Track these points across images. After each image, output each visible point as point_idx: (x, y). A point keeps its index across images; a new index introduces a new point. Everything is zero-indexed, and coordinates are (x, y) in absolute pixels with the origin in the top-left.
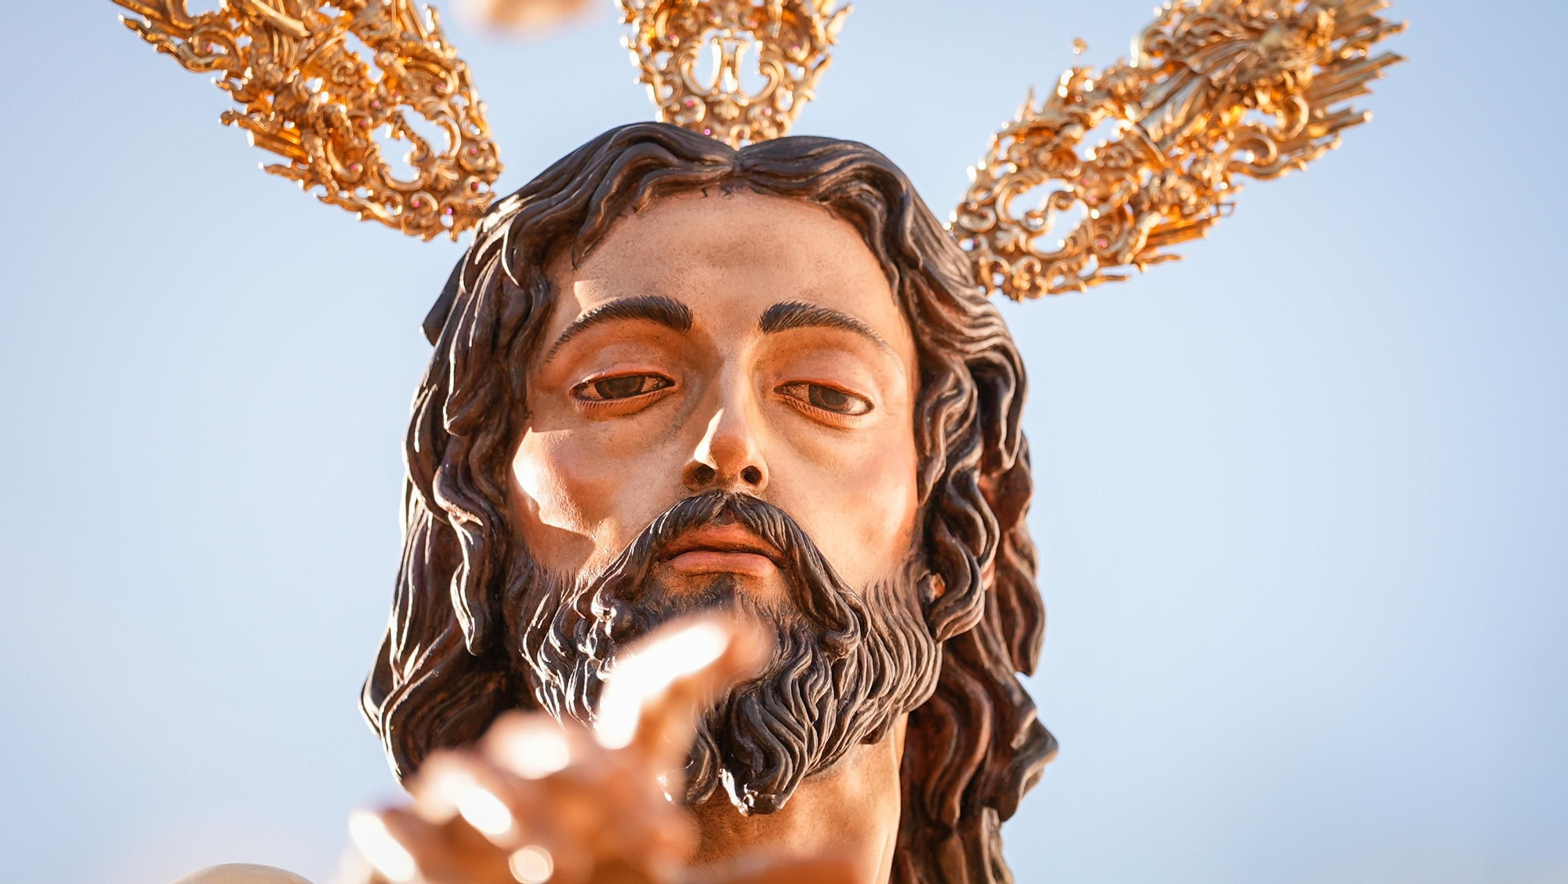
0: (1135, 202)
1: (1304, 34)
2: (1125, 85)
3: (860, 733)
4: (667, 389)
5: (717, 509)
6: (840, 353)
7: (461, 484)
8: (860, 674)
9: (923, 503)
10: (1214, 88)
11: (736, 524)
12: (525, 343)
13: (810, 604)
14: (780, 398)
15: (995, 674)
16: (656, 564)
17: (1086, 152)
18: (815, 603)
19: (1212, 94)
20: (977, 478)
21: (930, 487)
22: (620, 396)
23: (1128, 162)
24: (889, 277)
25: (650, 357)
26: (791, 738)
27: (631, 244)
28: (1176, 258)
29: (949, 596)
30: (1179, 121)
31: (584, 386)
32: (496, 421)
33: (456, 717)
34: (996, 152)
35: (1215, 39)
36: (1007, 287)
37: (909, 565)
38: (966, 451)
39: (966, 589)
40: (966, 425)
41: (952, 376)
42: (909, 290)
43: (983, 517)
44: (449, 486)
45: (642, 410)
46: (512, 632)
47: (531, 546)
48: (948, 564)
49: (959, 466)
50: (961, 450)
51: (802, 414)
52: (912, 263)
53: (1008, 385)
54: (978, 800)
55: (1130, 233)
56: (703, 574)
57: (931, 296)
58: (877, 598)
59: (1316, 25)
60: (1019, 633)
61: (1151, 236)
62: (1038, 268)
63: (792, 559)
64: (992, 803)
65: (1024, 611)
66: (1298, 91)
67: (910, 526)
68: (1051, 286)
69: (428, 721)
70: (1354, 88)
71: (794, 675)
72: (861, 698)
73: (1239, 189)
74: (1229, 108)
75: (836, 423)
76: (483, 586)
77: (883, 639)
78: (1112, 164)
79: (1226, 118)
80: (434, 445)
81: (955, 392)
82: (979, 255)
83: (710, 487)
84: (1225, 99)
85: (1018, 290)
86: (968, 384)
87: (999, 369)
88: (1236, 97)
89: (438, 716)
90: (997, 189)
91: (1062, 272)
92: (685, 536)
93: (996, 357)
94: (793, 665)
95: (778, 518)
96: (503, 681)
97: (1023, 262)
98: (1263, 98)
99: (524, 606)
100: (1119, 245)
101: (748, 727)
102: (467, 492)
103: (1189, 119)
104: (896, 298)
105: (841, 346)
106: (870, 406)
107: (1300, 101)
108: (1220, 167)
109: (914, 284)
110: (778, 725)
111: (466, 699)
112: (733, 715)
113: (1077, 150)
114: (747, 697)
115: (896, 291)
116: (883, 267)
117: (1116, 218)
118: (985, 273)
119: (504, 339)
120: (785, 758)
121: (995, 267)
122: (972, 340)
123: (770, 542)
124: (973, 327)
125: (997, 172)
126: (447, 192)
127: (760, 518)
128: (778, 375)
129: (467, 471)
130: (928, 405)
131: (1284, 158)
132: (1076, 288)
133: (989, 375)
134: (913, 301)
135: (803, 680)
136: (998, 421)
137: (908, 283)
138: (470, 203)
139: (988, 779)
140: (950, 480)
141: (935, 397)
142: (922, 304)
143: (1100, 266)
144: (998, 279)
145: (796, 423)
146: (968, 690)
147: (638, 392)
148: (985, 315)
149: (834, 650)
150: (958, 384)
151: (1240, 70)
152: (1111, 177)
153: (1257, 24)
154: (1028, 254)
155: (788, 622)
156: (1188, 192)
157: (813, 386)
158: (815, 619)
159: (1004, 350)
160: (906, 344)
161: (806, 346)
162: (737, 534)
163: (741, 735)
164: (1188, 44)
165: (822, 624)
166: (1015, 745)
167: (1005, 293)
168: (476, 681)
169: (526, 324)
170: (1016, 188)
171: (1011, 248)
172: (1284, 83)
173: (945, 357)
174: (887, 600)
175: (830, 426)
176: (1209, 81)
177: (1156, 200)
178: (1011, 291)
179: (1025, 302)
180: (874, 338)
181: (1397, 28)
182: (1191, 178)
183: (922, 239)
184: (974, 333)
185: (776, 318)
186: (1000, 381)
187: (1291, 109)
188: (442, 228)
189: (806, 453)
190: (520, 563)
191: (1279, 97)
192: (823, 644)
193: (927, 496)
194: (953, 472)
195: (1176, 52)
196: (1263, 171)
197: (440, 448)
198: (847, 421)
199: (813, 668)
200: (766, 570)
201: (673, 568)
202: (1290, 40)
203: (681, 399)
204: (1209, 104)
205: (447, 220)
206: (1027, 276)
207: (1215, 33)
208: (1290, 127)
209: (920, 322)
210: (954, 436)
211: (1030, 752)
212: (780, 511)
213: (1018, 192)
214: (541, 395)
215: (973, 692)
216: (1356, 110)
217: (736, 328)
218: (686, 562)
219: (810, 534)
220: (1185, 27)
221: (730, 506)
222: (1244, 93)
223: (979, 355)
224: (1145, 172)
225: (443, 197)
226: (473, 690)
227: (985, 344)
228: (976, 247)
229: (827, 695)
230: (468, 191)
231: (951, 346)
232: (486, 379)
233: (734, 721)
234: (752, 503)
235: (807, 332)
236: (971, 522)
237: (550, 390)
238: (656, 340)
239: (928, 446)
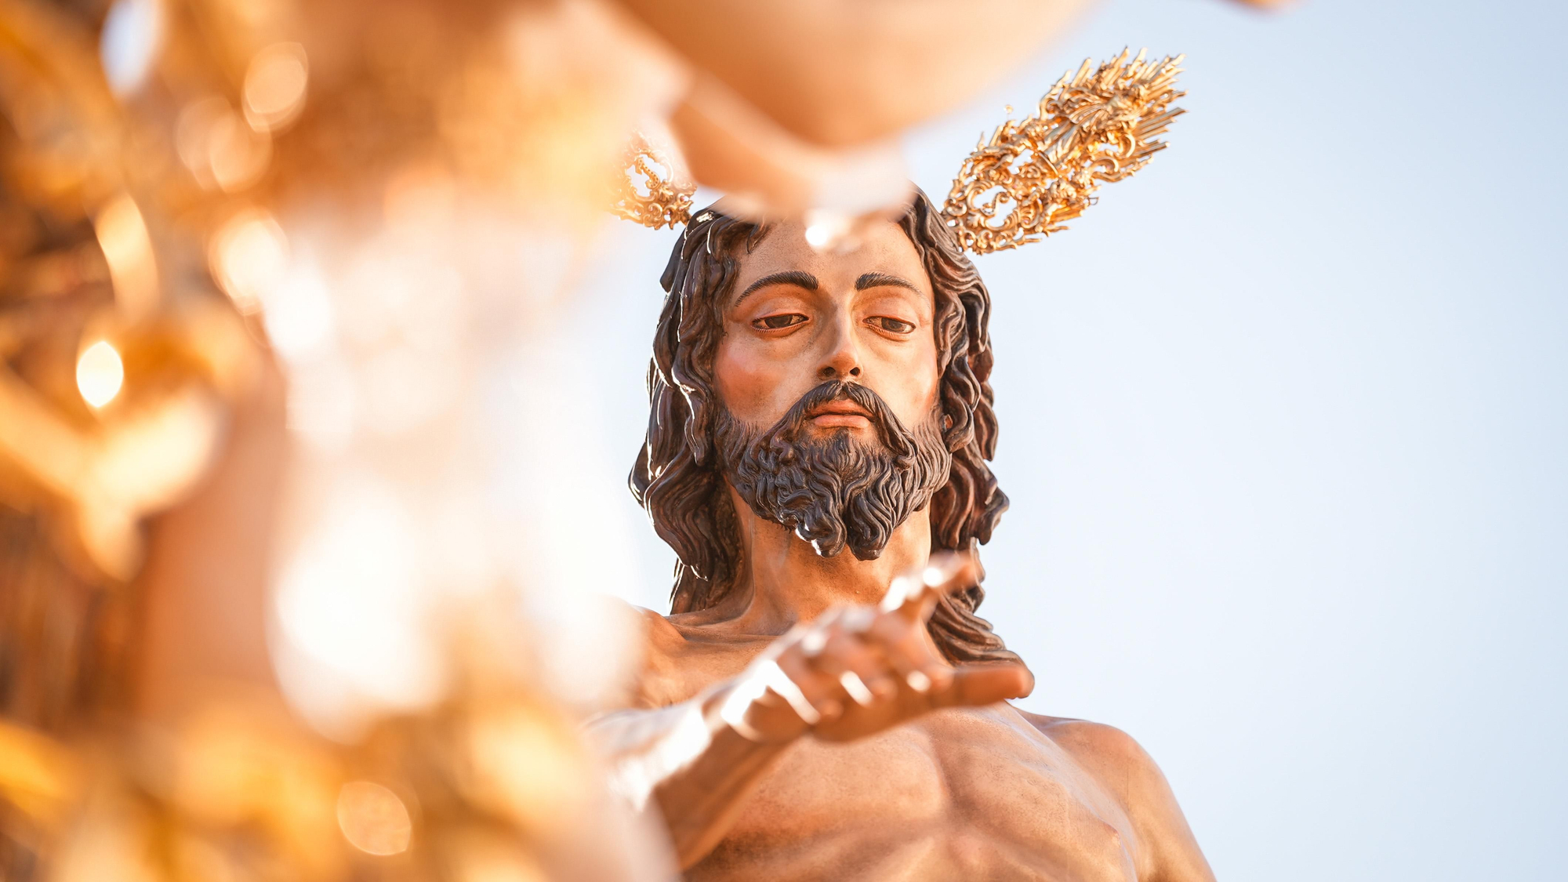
0: (1043, 199)
1: (1132, 99)
2: (1035, 131)
3: (914, 508)
4: (805, 322)
5: (838, 392)
6: (898, 300)
7: (687, 371)
8: (914, 477)
9: (940, 377)
10: (1084, 132)
11: (849, 400)
12: (722, 293)
13: (889, 442)
14: (866, 325)
15: (974, 463)
16: (804, 421)
17: (1014, 170)
18: (891, 440)
19: (1083, 135)
20: (967, 359)
21: (944, 368)
22: (779, 327)
23: (1038, 175)
24: (919, 253)
25: (795, 305)
26: (884, 518)
27: (780, 240)
28: (1065, 228)
29: (957, 428)
30: (1066, 151)
31: (758, 320)
32: (706, 336)
33: (688, 498)
34: (964, 169)
35: (1084, 104)
36: (975, 247)
37: (934, 411)
38: (961, 345)
39: (965, 424)
40: (960, 331)
41: (953, 304)
42: (930, 259)
43: (971, 381)
44: (681, 373)
45: (791, 334)
46: (719, 453)
47: (729, 407)
48: (954, 410)
49: (958, 354)
50: (959, 345)
51: (878, 334)
52: (931, 244)
53: (981, 307)
54: (968, 534)
55: (1041, 215)
56: (832, 428)
57: (941, 262)
58: (920, 433)
59: (1139, 95)
60: (985, 438)
61: (1052, 217)
62: (991, 236)
63: (879, 417)
64: (976, 535)
65: (987, 425)
66: (1129, 132)
67: (934, 391)
68: (999, 246)
69: (672, 499)
70: (1159, 128)
71: (883, 483)
72: (915, 489)
73: (1099, 188)
74: (1093, 143)
75: (897, 338)
76: (703, 429)
77: (924, 456)
78: (1029, 176)
79: (1090, 147)
80: (670, 347)
81: (955, 313)
82: (959, 229)
83: (832, 378)
84: (1090, 139)
85: (980, 248)
86: (961, 308)
87: (976, 297)
88: (1097, 136)
89: (678, 497)
90: (967, 192)
91: (1004, 237)
92: (820, 406)
93: (975, 291)
94: (882, 477)
95: (871, 395)
96: (712, 478)
97: (983, 233)
98: (1111, 136)
99: (727, 440)
100: (1035, 223)
101: (860, 513)
102: (691, 375)
103: (1071, 149)
104: (923, 264)
105: (898, 295)
106: (913, 327)
107: (1130, 137)
108: (1089, 177)
109: (932, 255)
110: (877, 512)
111: (692, 488)
112: (851, 506)
113: (1010, 168)
114: (859, 496)
115: (923, 261)
116: (916, 247)
117: (1032, 207)
118: (962, 240)
119: (710, 292)
120: (882, 530)
121: (967, 236)
122: (963, 284)
123: (867, 409)
124: (963, 277)
125: (966, 181)
126: (668, 202)
127: (861, 396)
128: (865, 313)
129: (690, 363)
130: (941, 322)
131: (1123, 170)
132: (1012, 247)
133: (971, 300)
134: (932, 264)
135: (887, 485)
136: (977, 327)
137: (929, 253)
138: (681, 208)
139: (973, 521)
140: (953, 362)
141: (944, 317)
142: (937, 266)
143: (1025, 234)
144: (970, 242)
145: (875, 338)
146: (961, 473)
147: (789, 324)
148: (969, 269)
149: (902, 466)
150: (956, 310)
151: (1099, 122)
152: (1029, 183)
153: (1105, 95)
154: (985, 228)
155: (877, 452)
156: (1071, 191)
157: (884, 319)
158: (891, 449)
159: (978, 287)
160: (929, 288)
161: (880, 297)
162: (849, 405)
163: (856, 516)
164: (1069, 107)
165: (894, 452)
166: (987, 503)
167: (974, 250)
168: (698, 478)
169: (722, 283)
170: (978, 189)
171: (976, 224)
172: (1122, 128)
173: (949, 294)
174: (925, 433)
175: (893, 340)
176: (1082, 128)
177: (1055, 196)
178: (977, 249)
179: (985, 255)
180: (915, 290)
181: (1181, 95)
182: (1073, 183)
183: (936, 231)
184: (964, 280)
185: (864, 283)
186: (976, 304)
187: (1127, 143)
188: (664, 222)
189: (881, 355)
190: (722, 416)
191: (1119, 135)
192: (896, 463)
193: (942, 374)
194: (954, 358)
195: (1062, 111)
196: (1112, 177)
197: (673, 349)
198: (902, 336)
199: (892, 478)
200: (864, 423)
201: (814, 424)
202: (1124, 103)
203: (812, 327)
204: (1082, 141)
205: (668, 218)
206: (985, 241)
207: (1084, 101)
208: (1125, 153)
209: (935, 276)
210: (954, 337)
211: (994, 506)
212: (871, 391)
213: (978, 193)
214: (732, 323)
215: (964, 474)
216: (1160, 141)
217: (843, 287)
218: (820, 421)
219: (886, 402)
220: (1067, 96)
221: (845, 389)
222: (1101, 134)
223: (966, 291)
224: (1048, 182)
225: (666, 205)
226: (696, 483)
227: (969, 285)
228: (957, 225)
229: (899, 492)
230: (679, 201)
231: (952, 289)
232: (700, 314)
233: (852, 510)
234: (857, 388)
235: (880, 289)
236: (967, 386)
237: (738, 321)
238: (798, 296)
239: (942, 344)
